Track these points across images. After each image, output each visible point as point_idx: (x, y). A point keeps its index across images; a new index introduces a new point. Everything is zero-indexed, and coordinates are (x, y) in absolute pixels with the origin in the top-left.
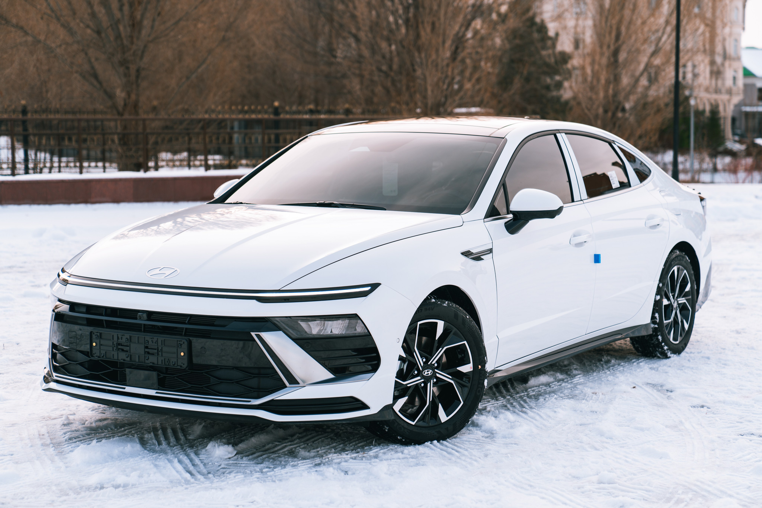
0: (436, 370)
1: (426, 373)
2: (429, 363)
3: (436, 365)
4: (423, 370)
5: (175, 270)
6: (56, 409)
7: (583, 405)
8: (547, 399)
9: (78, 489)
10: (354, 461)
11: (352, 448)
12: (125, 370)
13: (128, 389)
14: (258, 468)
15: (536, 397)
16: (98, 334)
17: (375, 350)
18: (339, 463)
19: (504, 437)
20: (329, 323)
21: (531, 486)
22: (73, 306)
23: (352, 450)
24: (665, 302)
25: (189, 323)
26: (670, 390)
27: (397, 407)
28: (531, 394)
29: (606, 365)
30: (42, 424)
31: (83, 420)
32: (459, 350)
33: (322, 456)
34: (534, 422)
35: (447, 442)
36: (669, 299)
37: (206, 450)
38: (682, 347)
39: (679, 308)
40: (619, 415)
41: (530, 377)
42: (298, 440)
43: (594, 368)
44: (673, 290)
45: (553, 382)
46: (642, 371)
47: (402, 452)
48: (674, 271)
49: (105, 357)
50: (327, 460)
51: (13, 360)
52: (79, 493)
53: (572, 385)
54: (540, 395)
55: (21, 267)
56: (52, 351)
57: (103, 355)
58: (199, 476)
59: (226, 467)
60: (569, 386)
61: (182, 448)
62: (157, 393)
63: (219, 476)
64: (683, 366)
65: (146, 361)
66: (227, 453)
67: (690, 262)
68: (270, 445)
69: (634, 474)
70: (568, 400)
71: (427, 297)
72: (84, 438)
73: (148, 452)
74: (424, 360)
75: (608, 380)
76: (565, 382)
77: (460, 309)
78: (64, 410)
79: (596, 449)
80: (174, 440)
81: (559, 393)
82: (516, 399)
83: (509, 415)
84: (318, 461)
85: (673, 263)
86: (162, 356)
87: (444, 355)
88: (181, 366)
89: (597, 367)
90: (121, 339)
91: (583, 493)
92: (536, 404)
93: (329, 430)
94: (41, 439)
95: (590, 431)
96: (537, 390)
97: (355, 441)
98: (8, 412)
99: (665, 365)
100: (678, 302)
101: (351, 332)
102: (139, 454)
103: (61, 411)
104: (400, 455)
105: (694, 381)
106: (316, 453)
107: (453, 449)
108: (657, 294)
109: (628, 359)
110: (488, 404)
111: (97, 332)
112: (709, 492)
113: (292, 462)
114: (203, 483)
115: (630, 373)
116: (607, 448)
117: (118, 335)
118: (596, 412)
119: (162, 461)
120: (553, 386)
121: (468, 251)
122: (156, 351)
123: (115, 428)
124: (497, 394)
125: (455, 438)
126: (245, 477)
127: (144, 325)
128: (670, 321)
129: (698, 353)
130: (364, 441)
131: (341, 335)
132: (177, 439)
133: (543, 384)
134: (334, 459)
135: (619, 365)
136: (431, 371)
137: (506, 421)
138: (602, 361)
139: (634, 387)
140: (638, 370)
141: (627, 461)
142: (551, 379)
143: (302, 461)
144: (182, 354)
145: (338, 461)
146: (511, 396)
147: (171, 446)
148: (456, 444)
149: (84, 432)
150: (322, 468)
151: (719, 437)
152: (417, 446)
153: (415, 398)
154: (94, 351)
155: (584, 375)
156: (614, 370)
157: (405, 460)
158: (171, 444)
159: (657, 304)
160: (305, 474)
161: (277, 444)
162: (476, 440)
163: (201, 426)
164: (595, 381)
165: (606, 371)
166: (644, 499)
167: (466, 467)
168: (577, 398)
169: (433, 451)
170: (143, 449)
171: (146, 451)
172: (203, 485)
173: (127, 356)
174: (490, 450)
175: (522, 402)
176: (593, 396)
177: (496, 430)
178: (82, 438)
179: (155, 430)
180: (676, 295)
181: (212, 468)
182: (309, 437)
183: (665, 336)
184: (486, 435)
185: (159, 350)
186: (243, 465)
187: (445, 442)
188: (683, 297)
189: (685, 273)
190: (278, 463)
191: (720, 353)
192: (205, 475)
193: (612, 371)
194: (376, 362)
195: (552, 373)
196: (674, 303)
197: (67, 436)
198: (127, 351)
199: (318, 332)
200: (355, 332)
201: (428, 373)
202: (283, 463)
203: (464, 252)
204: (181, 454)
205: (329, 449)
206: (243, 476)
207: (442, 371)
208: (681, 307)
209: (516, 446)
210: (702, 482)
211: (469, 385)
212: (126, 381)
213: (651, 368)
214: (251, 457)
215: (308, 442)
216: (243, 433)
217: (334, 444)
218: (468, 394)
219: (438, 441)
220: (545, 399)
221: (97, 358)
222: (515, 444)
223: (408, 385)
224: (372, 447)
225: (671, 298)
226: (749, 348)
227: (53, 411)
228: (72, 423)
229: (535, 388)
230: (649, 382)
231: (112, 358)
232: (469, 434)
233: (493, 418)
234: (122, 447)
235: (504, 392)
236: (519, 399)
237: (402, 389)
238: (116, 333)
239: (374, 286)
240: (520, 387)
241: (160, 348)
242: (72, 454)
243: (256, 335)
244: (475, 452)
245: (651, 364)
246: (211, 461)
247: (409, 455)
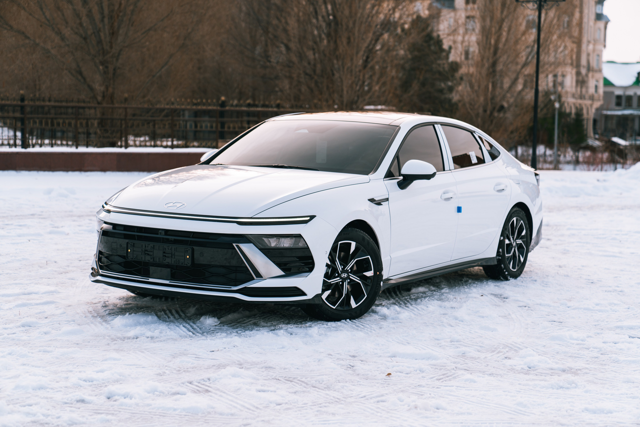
0: (350, 274)
1: (343, 275)
2: (345, 269)
3: (350, 271)
4: (341, 274)
5: (183, 204)
6: (95, 298)
7: (446, 304)
8: (423, 300)
9: (123, 339)
10: (296, 328)
11: (294, 322)
12: (149, 268)
13: (151, 280)
14: (235, 331)
15: (416, 300)
16: (132, 244)
17: (311, 258)
18: (287, 329)
19: (393, 319)
20: (283, 240)
21: (408, 343)
22: (115, 226)
23: (294, 323)
24: (507, 242)
25: (193, 237)
26: (506, 297)
27: (324, 296)
28: (412, 298)
29: (465, 283)
30: (88, 306)
31: (115, 304)
32: (365, 262)
33: (275, 326)
34: (413, 312)
35: (356, 320)
36: (509, 240)
37: (200, 321)
38: (519, 273)
39: (517, 246)
40: (469, 310)
41: (412, 288)
42: (258, 317)
43: (457, 285)
44: (513, 234)
45: (428, 291)
46: (489, 287)
47: (327, 325)
48: (513, 221)
49: (136, 259)
50: (279, 327)
51: (56, 271)
52: (124, 340)
53: (440, 294)
54: (419, 298)
55: (40, 215)
56: (99, 256)
57: (135, 258)
58: (198, 334)
59: (214, 330)
60: (438, 294)
61: (184, 320)
62: (170, 282)
63: (211, 334)
64: (517, 285)
65: (164, 262)
66: (214, 322)
67: (526, 215)
68: (241, 320)
69: (474, 339)
70: (437, 301)
71: (345, 226)
72: (118, 313)
73: (162, 322)
74: (342, 267)
75: (465, 291)
76: (436, 292)
77: (366, 235)
78: (100, 299)
79: (452, 326)
80: (178, 315)
81: (431, 298)
82: (402, 300)
83: (397, 307)
84: (273, 328)
85: (513, 215)
86: (174, 258)
87: (355, 265)
88: (187, 265)
89: (459, 284)
90: (148, 247)
91: (440, 347)
92: (415, 303)
93: (279, 313)
94: (90, 314)
95: (449, 317)
96: (416, 296)
97: (296, 319)
98: (63, 299)
99: (505, 284)
100: (516, 242)
101: (297, 246)
102: (157, 323)
103: (98, 299)
104: (325, 326)
105: (523, 293)
106: (271, 324)
107: (359, 324)
108: (501, 236)
109: (481, 280)
110: (383, 302)
111: (131, 243)
112: (519, 348)
113: (256, 328)
114: (201, 337)
115: (481, 288)
116: (459, 326)
117: (145, 244)
118: (454, 308)
119: (172, 326)
120: (428, 294)
121: (372, 199)
122: (171, 255)
123: (137, 309)
124: (390, 297)
125: (361, 319)
126: (227, 335)
127: (163, 238)
128: (510, 255)
129: (530, 278)
130: (302, 319)
131: (290, 248)
132: (180, 316)
133: (421, 293)
134: (283, 327)
135: (474, 283)
136: (346, 274)
137: (395, 311)
138: (462, 280)
139: (482, 296)
140: (486, 286)
141: (470, 332)
142: (427, 290)
143: (263, 328)
144: (188, 257)
145: (286, 328)
146: (399, 298)
147: (176, 319)
148: (361, 321)
149: (118, 310)
150: (276, 331)
151: (532, 322)
152: (336, 322)
153: (335, 293)
154: (129, 255)
155: (449, 288)
156: (470, 286)
157: (329, 329)
158: (176, 318)
159: (501, 243)
160: (266, 333)
161: (245, 320)
162: (375, 320)
163: (195, 308)
164: (456, 292)
165: (465, 286)
166: (478, 351)
167: (368, 333)
168: (443, 300)
169: (347, 325)
170: (159, 320)
171: (161, 321)
172: (201, 338)
173: (151, 258)
174: (383, 325)
175: (406, 302)
176: (453, 300)
177: (387, 315)
178: (117, 314)
179: (164, 311)
180: (515, 238)
181: (205, 330)
182: (266, 316)
183: (506, 265)
184: (381, 318)
185: (173, 254)
186: (225, 329)
187: (354, 321)
188: (520, 239)
189: (522, 223)
190: (247, 329)
191: (544, 278)
192: (202, 334)
193: (468, 287)
194: (312, 266)
195: (427, 286)
196: (513, 243)
197: (107, 312)
198: (151, 255)
199: (275, 245)
200: (299, 246)
201: (344, 275)
202: (250, 329)
203: (370, 199)
204: (184, 323)
205: (279, 322)
206: (226, 334)
207: (353, 275)
208: (518, 246)
209: (400, 323)
210: (515, 343)
211: (371, 284)
212: (149, 274)
213: (495, 286)
214: (229, 325)
215: (265, 319)
216: (222, 313)
217: (282, 320)
218: (370, 291)
219: (350, 320)
220: (421, 301)
221: (131, 259)
222: (400, 322)
223: (332, 283)
224: (307, 322)
225: (512, 239)
226: (565, 276)
227: (93, 299)
228: (108, 306)
229: (415, 294)
230: (493, 293)
231: (141, 259)
232: (370, 317)
233: (386, 309)
234: (146, 318)
235: (394, 296)
236: (404, 300)
237: (327, 285)
238: (143, 243)
239: (312, 217)
240: (405, 293)
241: (173, 253)
242: (112, 321)
243: (236, 245)
244: (373, 326)
245: (496, 283)
246: (204, 327)
247: (331, 326)
